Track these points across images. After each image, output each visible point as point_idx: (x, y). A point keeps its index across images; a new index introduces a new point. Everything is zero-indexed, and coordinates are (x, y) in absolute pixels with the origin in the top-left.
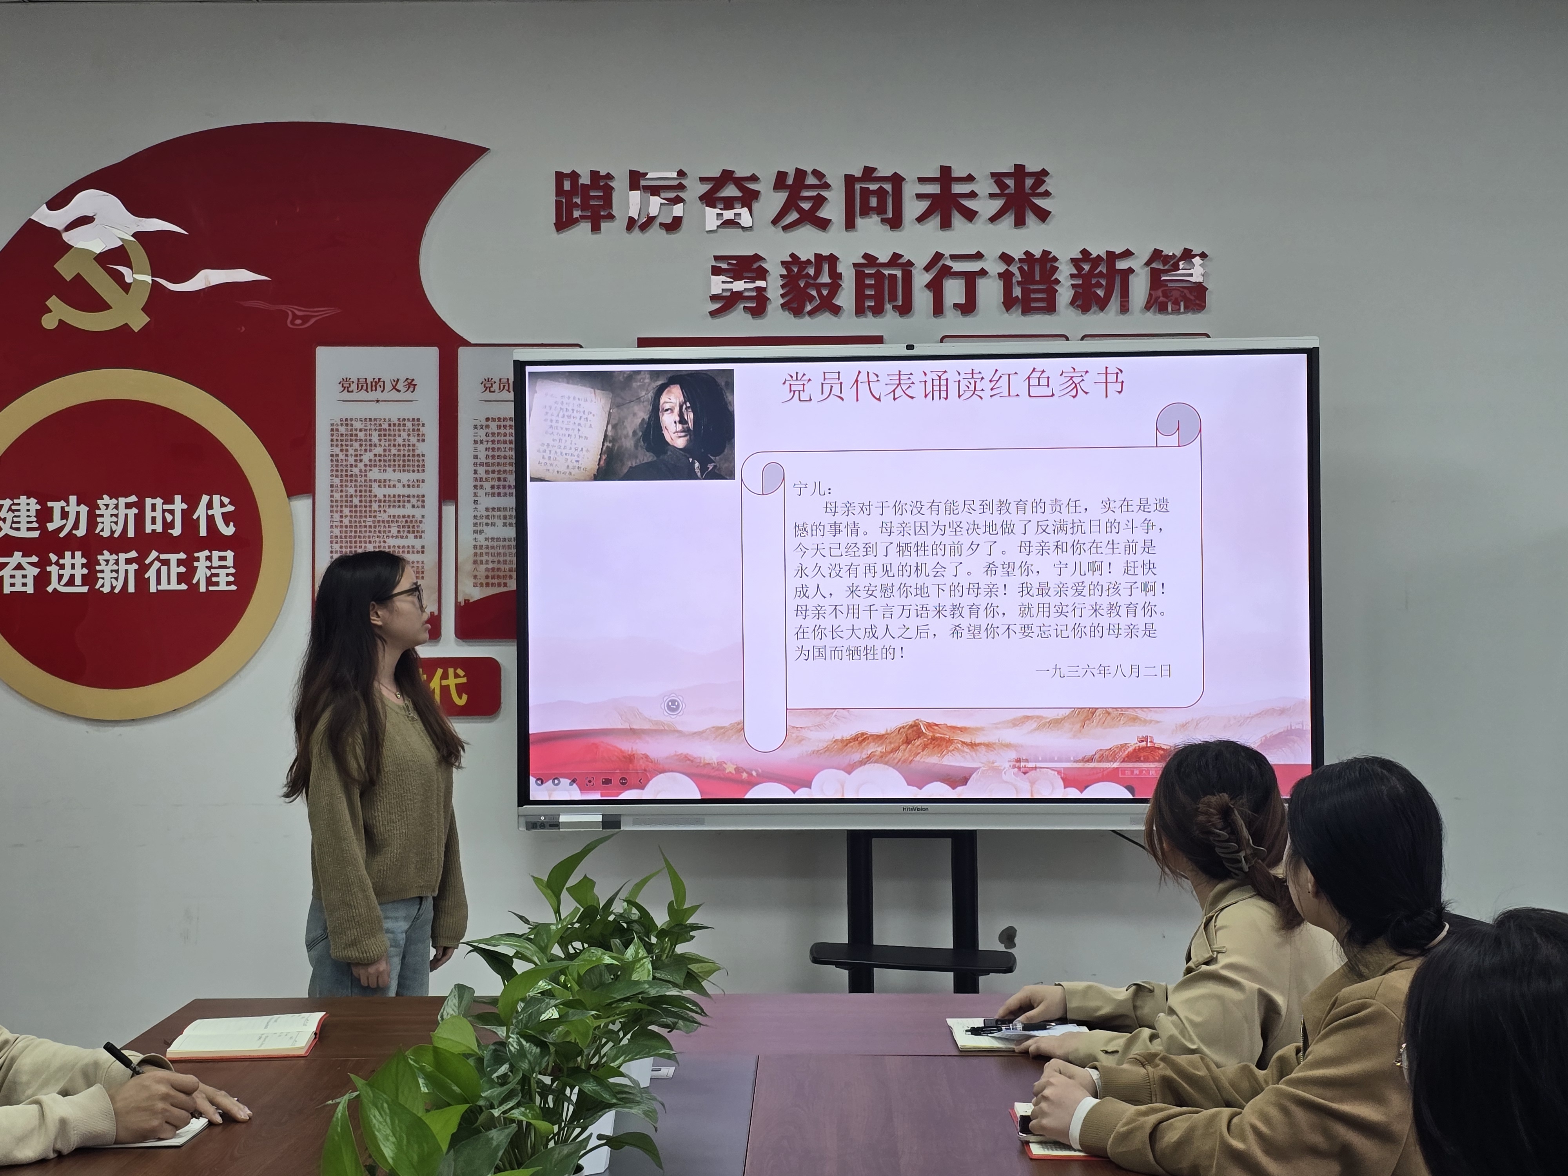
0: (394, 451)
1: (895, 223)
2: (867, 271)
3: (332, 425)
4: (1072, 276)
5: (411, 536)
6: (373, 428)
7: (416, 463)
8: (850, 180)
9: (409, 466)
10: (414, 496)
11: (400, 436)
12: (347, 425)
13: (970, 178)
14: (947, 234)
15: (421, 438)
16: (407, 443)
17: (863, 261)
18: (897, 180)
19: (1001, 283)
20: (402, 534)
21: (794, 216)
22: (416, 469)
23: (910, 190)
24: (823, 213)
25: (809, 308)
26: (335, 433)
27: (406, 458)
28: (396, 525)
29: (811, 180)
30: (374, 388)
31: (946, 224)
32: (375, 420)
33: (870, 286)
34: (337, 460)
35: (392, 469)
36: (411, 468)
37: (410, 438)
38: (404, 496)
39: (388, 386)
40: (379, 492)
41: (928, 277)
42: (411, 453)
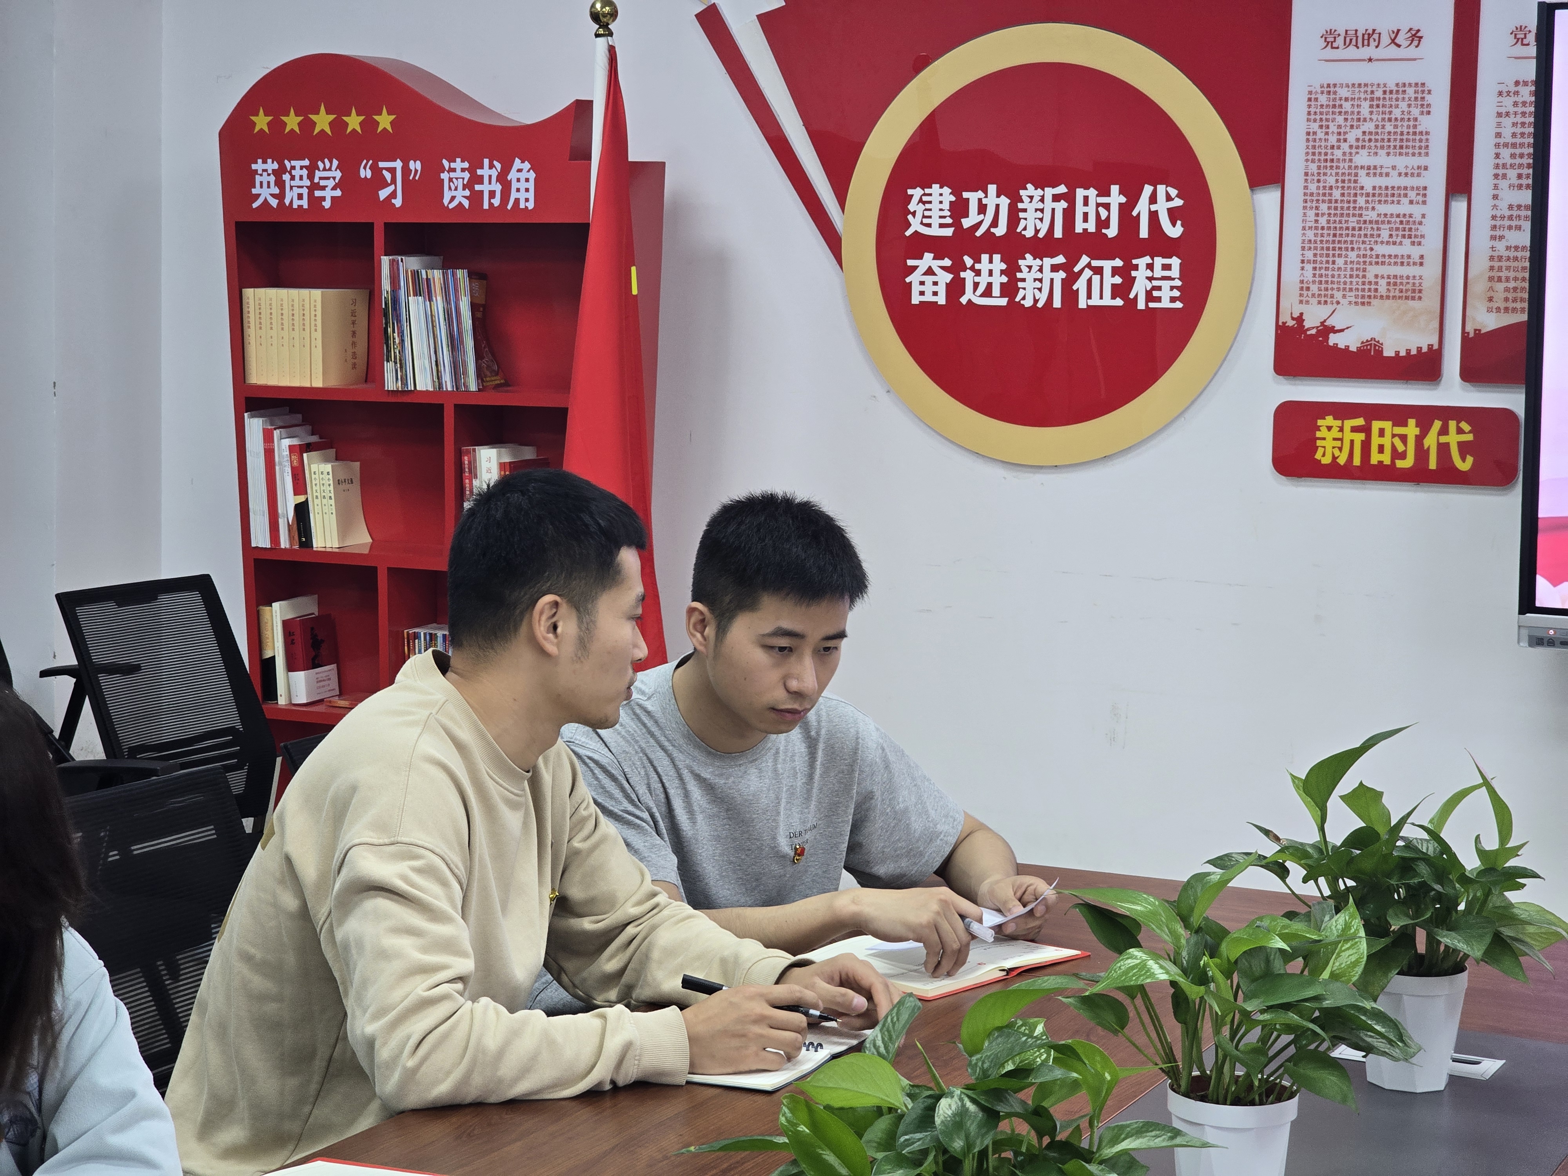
0: (1389, 127)
3: (1310, 93)
5: (1407, 241)
6: (1362, 96)
7: (1417, 144)
9: (1407, 147)
10: (1412, 188)
11: (1397, 106)
12: (1329, 93)
16: (1406, 117)
20: (1394, 239)
26: (1313, 103)
27: (1405, 137)
28: (1387, 226)
30: (1366, 42)
32: (1366, 85)
34: (1315, 140)
35: (1385, 151)
36: (1411, 151)
37: (1411, 109)
38: (1399, 188)
39: (1386, 40)
40: (1367, 182)
42: (1411, 130)
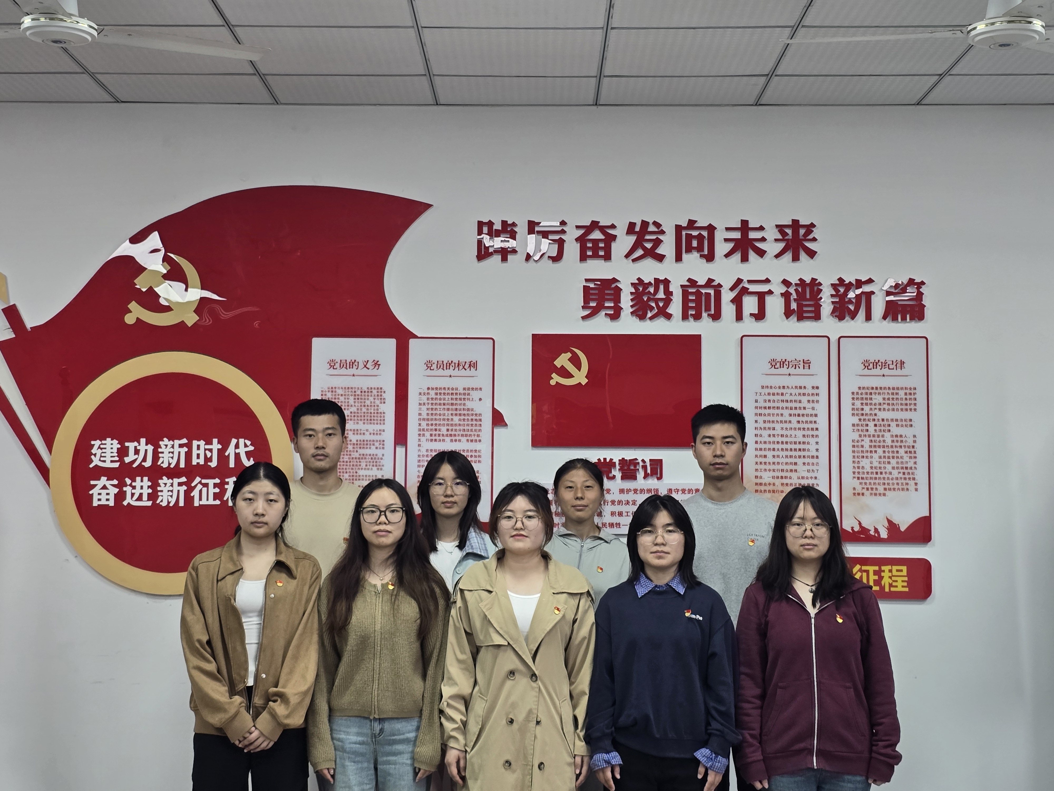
0: (364, 410)
1: (710, 257)
2: (691, 290)
4: (832, 296)
5: (375, 468)
6: (350, 393)
7: (379, 418)
8: (679, 229)
9: (374, 420)
10: (377, 441)
11: (368, 399)
12: (332, 391)
13: (761, 228)
14: (745, 265)
15: (383, 401)
16: (373, 404)
17: (688, 284)
18: (711, 229)
19: (783, 300)
21: (640, 252)
22: (379, 422)
23: (720, 236)
24: (660, 251)
25: (649, 315)
27: (372, 415)
28: (364, 460)
29: (652, 228)
30: (351, 366)
31: (745, 259)
32: (352, 388)
33: (692, 301)
35: (362, 422)
36: (376, 422)
37: (375, 401)
38: (370, 441)
39: (361, 365)
40: (353, 438)
41: (733, 295)
42: (376, 412)
